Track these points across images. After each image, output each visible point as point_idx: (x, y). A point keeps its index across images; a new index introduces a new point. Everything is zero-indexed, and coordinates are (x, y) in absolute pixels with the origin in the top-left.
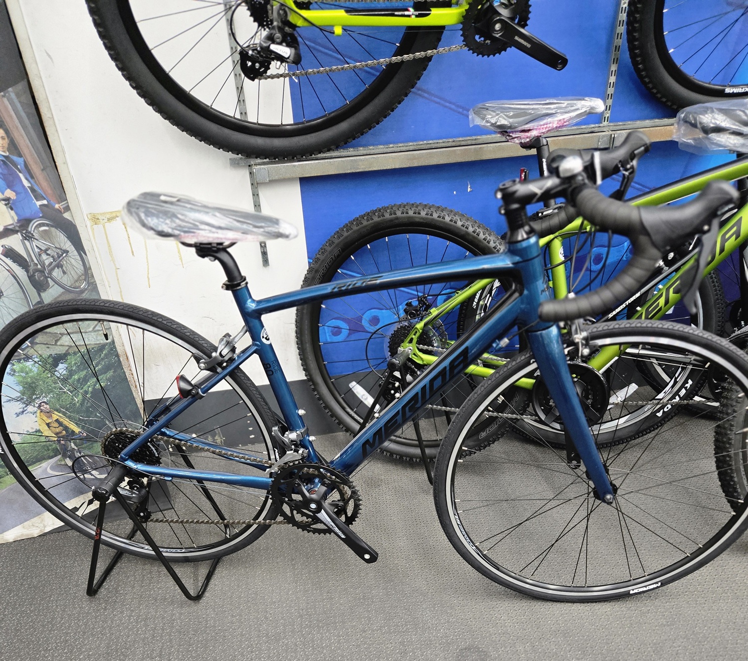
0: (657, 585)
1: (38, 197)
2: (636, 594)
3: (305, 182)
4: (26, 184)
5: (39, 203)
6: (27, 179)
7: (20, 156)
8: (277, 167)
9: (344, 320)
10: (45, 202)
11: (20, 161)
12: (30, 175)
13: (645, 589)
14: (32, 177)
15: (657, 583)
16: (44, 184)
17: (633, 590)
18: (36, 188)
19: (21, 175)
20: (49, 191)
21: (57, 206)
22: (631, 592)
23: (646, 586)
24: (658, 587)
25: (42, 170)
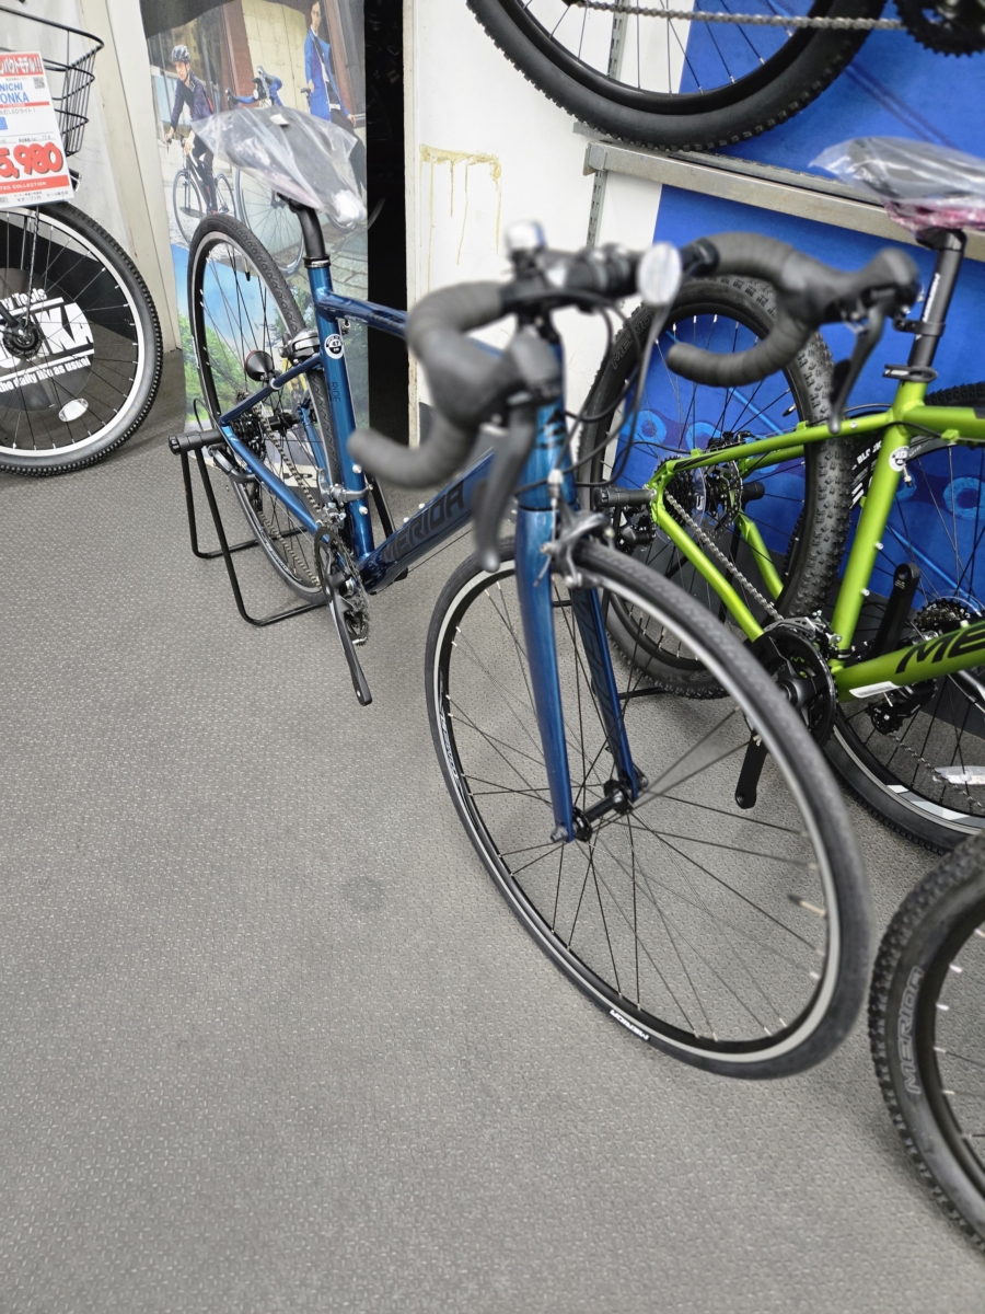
0: (642, 1035)
1: (334, 99)
2: (615, 1019)
3: (669, 192)
4: (325, 78)
5: (332, 106)
6: (327, 72)
7: (328, 41)
8: (619, 152)
9: (663, 418)
10: (338, 107)
11: (326, 47)
12: (332, 70)
13: (628, 1025)
14: (333, 72)
15: (645, 1032)
16: (344, 84)
17: (616, 1012)
18: (334, 86)
19: (323, 65)
20: (347, 96)
21: (350, 116)
22: (612, 1012)
23: (631, 1023)
24: (642, 1039)
25: (346, 66)
